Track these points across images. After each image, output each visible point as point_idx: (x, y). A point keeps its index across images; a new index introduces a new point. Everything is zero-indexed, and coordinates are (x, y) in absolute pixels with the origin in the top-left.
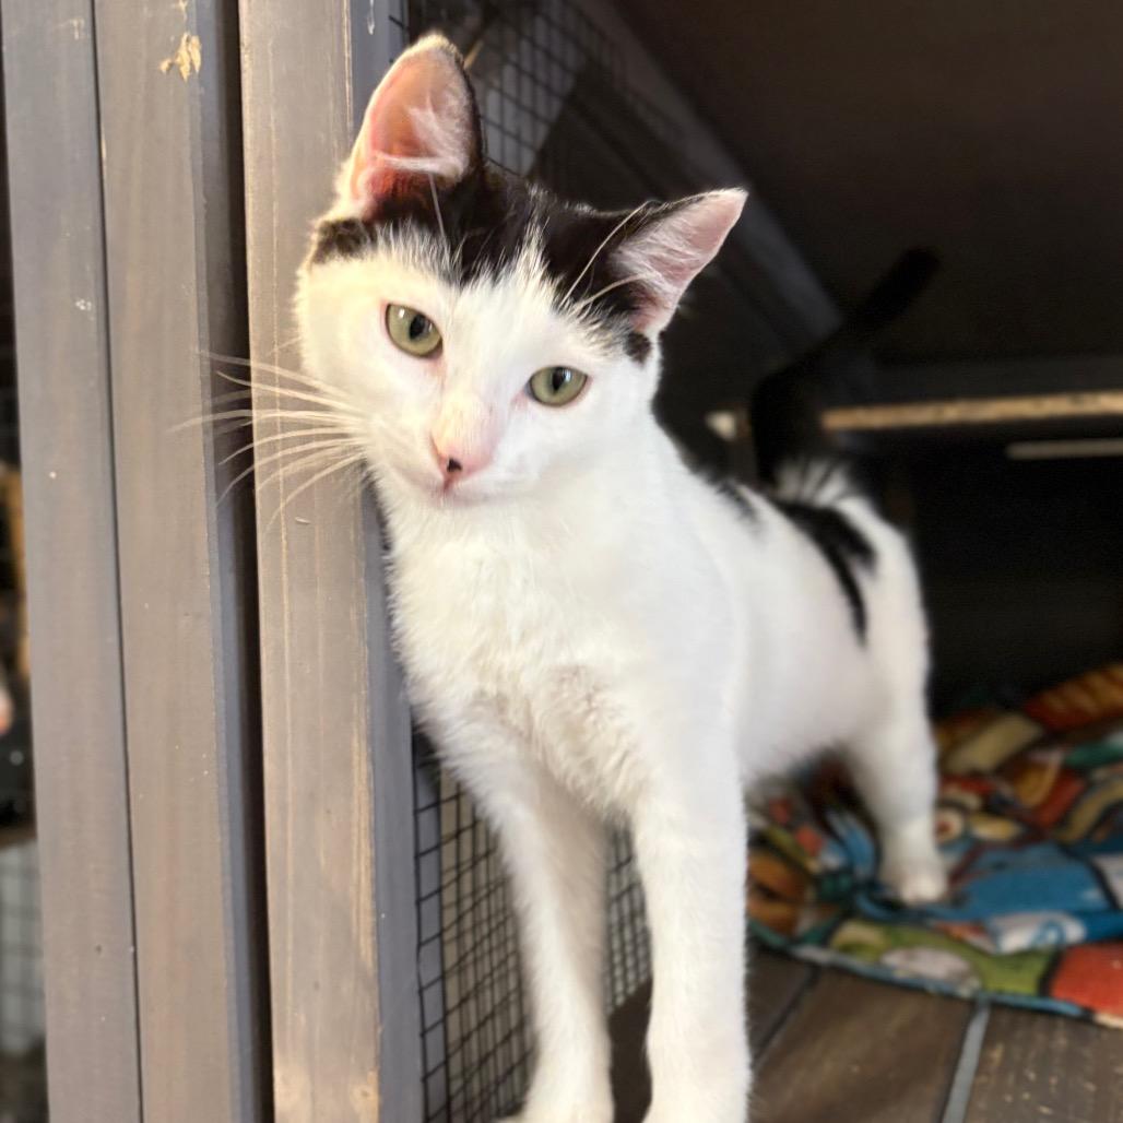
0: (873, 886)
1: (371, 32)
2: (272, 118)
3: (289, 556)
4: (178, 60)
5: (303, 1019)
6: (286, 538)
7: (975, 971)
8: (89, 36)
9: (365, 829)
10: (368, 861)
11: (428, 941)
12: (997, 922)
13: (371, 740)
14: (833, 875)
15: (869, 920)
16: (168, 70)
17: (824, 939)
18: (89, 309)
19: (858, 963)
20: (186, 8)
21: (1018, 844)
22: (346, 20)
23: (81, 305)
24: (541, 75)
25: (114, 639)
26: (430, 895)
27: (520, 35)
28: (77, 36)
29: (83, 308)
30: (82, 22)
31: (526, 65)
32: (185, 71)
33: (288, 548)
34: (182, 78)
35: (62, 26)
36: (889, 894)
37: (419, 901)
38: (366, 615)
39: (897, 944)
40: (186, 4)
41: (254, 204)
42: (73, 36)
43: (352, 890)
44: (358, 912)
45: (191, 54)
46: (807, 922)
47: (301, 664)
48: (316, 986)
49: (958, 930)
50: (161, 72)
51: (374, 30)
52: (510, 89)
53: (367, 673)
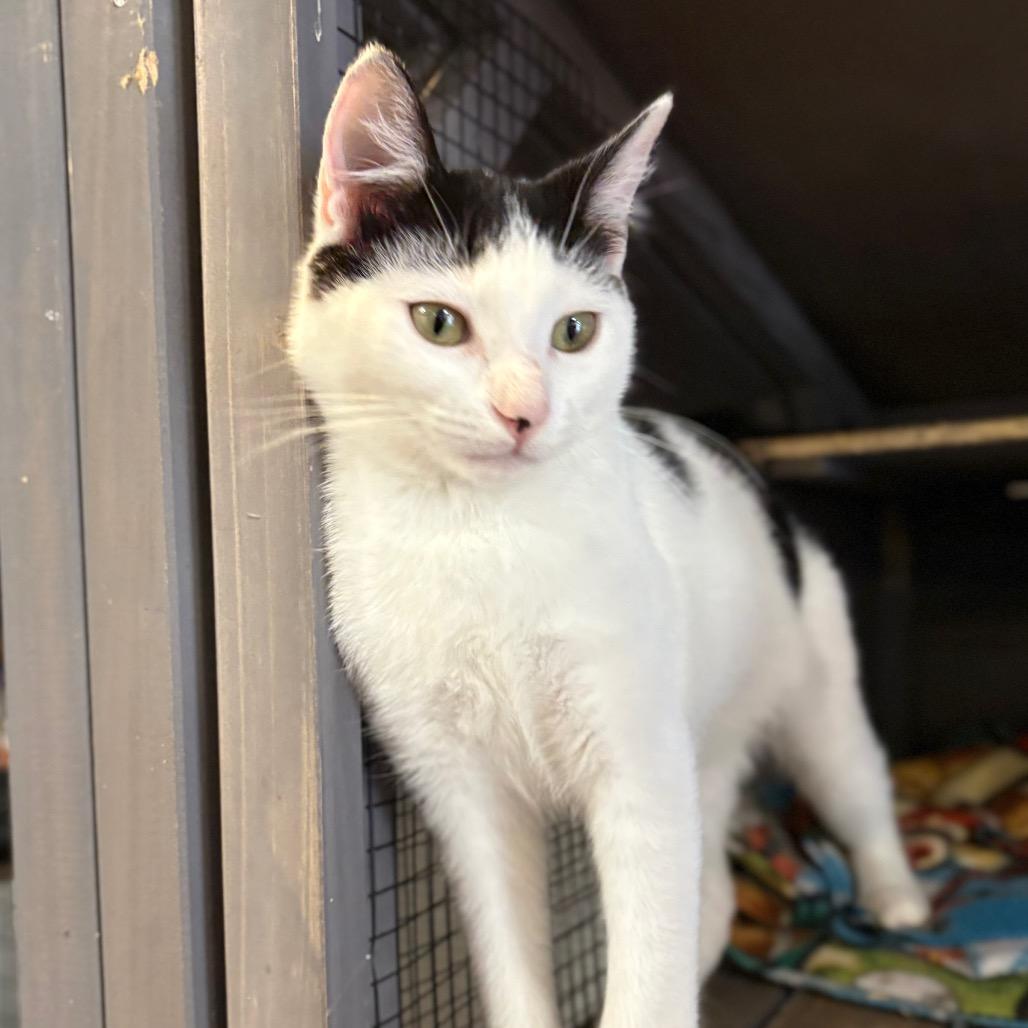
0: (850, 911)
1: (319, 39)
2: (225, 127)
3: (242, 550)
4: (137, 75)
5: (255, 1002)
6: (240, 533)
7: (952, 994)
8: (57, 59)
9: (314, 814)
10: (317, 845)
11: (383, 935)
12: (978, 948)
13: (319, 727)
14: (811, 900)
15: (845, 944)
16: (128, 85)
17: (798, 963)
18: (57, 319)
19: (831, 985)
20: (144, 24)
21: (1005, 874)
22: (293, 26)
23: (50, 315)
24: (504, 97)
25: (80, 635)
26: (385, 890)
27: (481, 57)
28: (45, 59)
29: (51, 318)
30: (51, 45)
31: (487, 86)
32: (143, 85)
33: (240, 543)
34: (140, 91)
35: (34, 50)
36: (867, 919)
37: (373, 895)
38: (313, 606)
39: (873, 967)
40: (144, 20)
41: (208, 211)
42: (42, 59)
43: (301, 873)
44: (307, 896)
45: (148, 69)
46: (782, 946)
47: (253, 655)
48: (268, 970)
49: (935, 955)
50: (121, 87)
51: (322, 38)
52: (471, 108)
53: (315, 662)
